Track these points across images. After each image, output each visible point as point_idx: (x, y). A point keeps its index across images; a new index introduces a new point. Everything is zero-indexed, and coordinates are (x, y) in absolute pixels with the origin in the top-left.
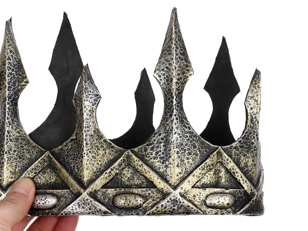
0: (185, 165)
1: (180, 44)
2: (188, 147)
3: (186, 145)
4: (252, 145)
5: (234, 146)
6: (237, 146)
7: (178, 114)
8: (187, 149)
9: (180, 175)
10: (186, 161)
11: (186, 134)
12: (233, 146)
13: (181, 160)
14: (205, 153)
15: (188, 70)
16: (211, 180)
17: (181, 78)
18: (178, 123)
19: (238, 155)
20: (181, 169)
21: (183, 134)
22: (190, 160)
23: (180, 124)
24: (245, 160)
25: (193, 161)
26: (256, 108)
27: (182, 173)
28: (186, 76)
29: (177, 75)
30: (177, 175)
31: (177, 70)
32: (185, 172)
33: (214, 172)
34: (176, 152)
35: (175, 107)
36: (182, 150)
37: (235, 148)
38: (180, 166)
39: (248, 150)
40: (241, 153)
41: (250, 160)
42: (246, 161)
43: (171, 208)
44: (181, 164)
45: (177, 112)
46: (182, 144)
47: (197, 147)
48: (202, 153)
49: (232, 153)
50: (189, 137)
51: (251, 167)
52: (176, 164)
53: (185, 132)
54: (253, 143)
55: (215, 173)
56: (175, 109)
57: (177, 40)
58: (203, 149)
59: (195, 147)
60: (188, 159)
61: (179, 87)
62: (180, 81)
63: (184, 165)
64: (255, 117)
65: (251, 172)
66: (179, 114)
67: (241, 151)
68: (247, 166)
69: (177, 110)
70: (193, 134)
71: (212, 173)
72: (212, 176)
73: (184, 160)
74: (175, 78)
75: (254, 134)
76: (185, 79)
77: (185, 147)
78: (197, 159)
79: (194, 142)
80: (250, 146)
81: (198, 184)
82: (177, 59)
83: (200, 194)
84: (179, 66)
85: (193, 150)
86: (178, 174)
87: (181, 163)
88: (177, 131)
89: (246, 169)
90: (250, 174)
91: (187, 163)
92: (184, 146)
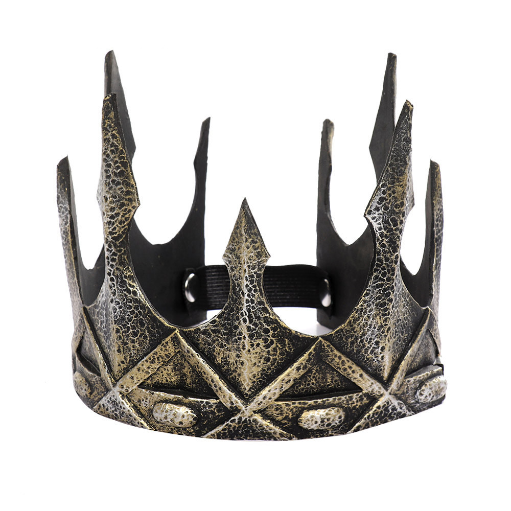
0: (129, 351)
1: (115, 157)
2: (132, 323)
3: (130, 320)
4: (234, 331)
5: (202, 330)
6: (208, 330)
7: (114, 273)
8: (131, 326)
9: (122, 365)
10: (130, 345)
11: (129, 304)
12: (200, 329)
13: (123, 342)
14: (157, 335)
15: (130, 200)
16: (168, 379)
17: (118, 214)
18: (116, 287)
19: (209, 344)
20: (123, 356)
21: (124, 303)
22: (137, 345)
23: (118, 288)
24: (223, 353)
25: (140, 346)
26: (238, 269)
27: (125, 362)
28: (126, 209)
29: (109, 210)
30: (119, 365)
31: (108, 202)
32: (129, 361)
33: (172, 367)
34: (115, 329)
35: (109, 262)
36: (123, 327)
37: (205, 332)
38: (122, 352)
39: (228, 338)
40: (214, 342)
41: (233, 354)
42: (225, 355)
43: (113, 412)
44: (123, 349)
45: (112, 270)
46: (123, 319)
47: (146, 325)
48: (153, 336)
49: (199, 340)
50: (134, 308)
51: (236, 366)
52: (116, 349)
53: (127, 300)
54: (236, 328)
55: (175, 368)
56: (108, 265)
57: (109, 152)
58: (154, 329)
59: (142, 324)
60: (133, 341)
61: (115, 228)
62: (116, 219)
63: (127, 350)
64: (238, 283)
65: (236, 374)
66: (116, 271)
67: (215, 339)
68: (227, 363)
69: (112, 266)
70: (139, 304)
71: (169, 367)
72: (169, 372)
73: (127, 344)
74: (105, 215)
75: (238, 313)
76: (126, 214)
77: (128, 324)
78: (146, 343)
79: (141, 317)
80: (231, 331)
81: (149, 381)
82: (109, 184)
83: (147, 399)
84: (113, 195)
85: (140, 329)
86: (120, 363)
87: (123, 347)
88: (113, 297)
89: (226, 367)
90: (233, 376)
91: (132, 348)
92: (126, 322)
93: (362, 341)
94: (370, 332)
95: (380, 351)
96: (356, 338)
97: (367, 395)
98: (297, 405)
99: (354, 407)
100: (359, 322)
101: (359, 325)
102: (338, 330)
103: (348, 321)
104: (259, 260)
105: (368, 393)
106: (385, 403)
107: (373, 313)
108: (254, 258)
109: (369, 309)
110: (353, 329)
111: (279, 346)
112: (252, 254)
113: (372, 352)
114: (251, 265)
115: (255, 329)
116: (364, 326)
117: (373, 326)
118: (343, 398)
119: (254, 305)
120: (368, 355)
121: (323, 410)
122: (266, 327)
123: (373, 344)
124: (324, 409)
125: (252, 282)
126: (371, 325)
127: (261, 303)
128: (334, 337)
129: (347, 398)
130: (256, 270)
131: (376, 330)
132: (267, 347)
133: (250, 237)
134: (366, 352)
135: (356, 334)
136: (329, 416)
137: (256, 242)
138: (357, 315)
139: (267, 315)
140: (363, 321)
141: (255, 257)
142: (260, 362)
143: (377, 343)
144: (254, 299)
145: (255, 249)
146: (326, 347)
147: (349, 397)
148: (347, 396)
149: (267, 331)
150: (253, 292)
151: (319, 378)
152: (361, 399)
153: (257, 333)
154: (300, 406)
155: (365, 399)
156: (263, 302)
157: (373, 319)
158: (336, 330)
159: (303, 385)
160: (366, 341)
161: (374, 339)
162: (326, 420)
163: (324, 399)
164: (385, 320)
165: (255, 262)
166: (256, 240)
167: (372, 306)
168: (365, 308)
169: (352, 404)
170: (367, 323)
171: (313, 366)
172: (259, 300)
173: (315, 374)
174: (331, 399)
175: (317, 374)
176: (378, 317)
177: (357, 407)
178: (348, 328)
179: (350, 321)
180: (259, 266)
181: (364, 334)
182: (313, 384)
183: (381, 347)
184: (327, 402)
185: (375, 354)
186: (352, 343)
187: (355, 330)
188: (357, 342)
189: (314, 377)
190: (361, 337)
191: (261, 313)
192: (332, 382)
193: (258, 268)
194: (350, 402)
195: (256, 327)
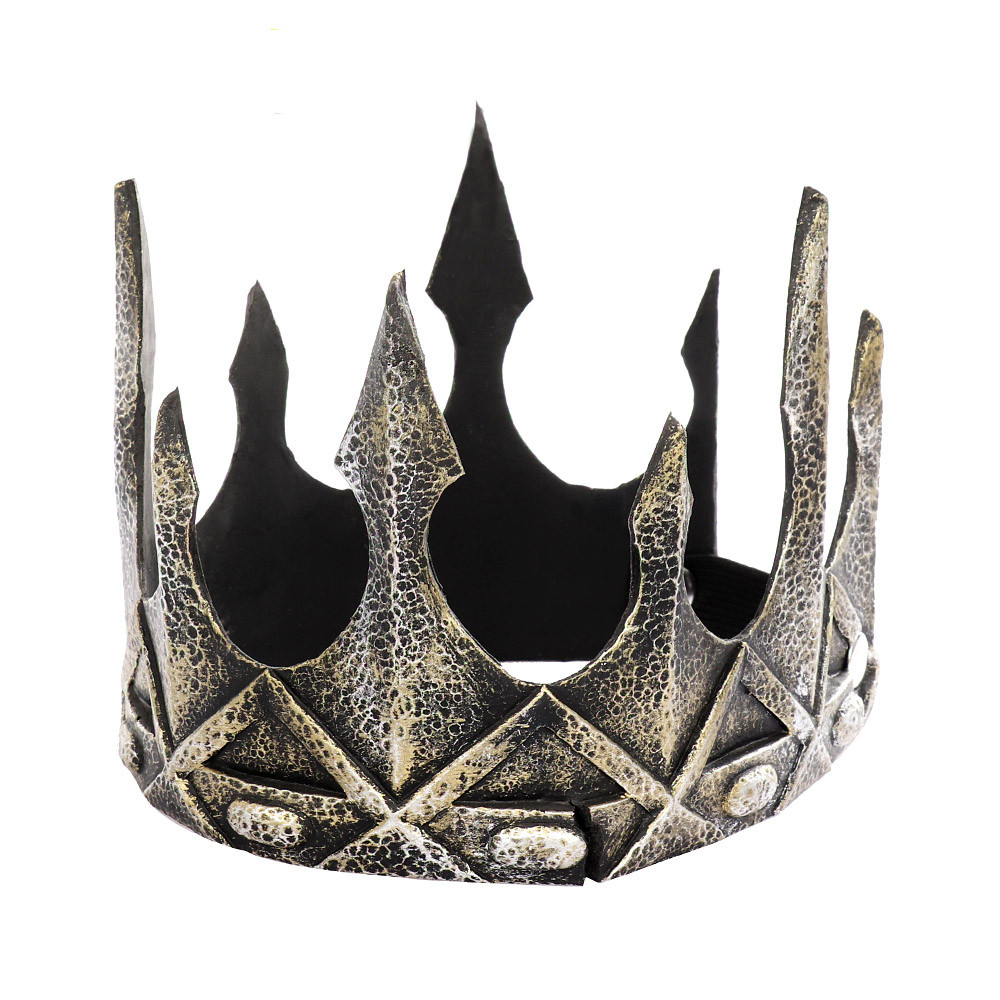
93: (347, 701)
94: (361, 689)
95: (381, 731)
96: (337, 692)
97: (352, 807)
98: (227, 783)
99: (326, 823)
100: (342, 662)
101: (342, 668)
102: (304, 667)
103: (323, 655)
104: (179, 500)
105: (354, 804)
106: (390, 835)
107: (366, 653)
108: (169, 494)
109: (359, 644)
110: (331, 673)
111: (210, 665)
112: (166, 487)
113: (368, 727)
114: (165, 506)
115: (177, 625)
116: (350, 672)
117: (366, 680)
118: (302, 797)
119: (173, 579)
120: (360, 732)
121: (260, 807)
122: (192, 624)
123: (367, 712)
124: (263, 804)
125: (168, 538)
126: (362, 677)
127: (185, 579)
128: (294, 677)
129: (311, 800)
130: (174, 517)
131: (372, 687)
132: (195, 661)
133: (164, 455)
134: (357, 726)
135: (335, 684)
136: (266, 822)
137: (176, 466)
138: (338, 650)
139: (195, 605)
140: (349, 665)
141: (173, 492)
142: (186, 685)
143: (376, 714)
144: (172, 569)
145: (173, 478)
146: (275, 692)
147: (314, 799)
148: (310, 796)
149: (192, 633)
150: (170, 555)
151: (272, 747)
152: (341, 812)
153: (179, 630)
154: (231, 787)
155: (349, 813)
156: (190, 580)
157: (366, 665)
158: (300, 666)
159: (245, 750)
160: (356, 704)
161: (369, 705)
162: (260, 827)
163: (270, 789)
164: (387, 674)
165: (171, 502)
166: (174, 461)
167: (364, 640)
168: (353, 641)
169: (319, 814)
170: (355, 670)
171: (259, 721)
172: (182, 573)
173: (263, 736)
174: (280, 793)
175: (268, 738)
176: (374, 665)
177: (333, 824)
178: (321, 668)
179: (327, 657)
180: (179, 510)
181: (350, 690)
182: (261, 753)
183: (383, 723)
184: (272, 794)
185: (372, 732)
186: (329, 699)
187: (334, 677)
188: (338, 700)
189: (262, 742)
190: (345, 693)
191: (186, 598)
192: (297, 762)
193: (178, 515)
194: (316, 810)
195: (179, 620)
